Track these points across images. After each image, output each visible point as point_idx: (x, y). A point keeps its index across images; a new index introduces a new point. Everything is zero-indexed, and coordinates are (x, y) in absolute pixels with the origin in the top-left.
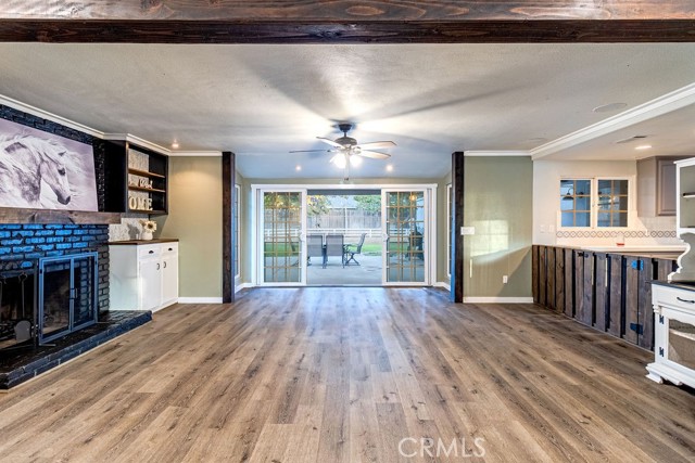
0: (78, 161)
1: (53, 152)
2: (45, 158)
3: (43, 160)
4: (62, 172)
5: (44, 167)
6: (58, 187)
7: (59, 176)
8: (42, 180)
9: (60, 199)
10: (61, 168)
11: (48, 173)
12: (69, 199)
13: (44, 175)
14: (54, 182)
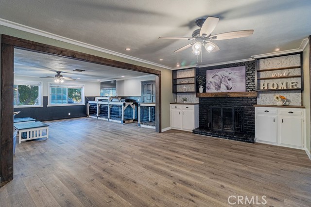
0: (237, 74)
1: (227, 74)
2: (224, 77)
3: (222, 77)
4: (229, 80)
5: (223, 79)
6: (227, 85)
7: (228, 81)
8: (222, 84)
9: (228, 88)
10: (229, 78)
11: (224, 81)
12: (231, 88)
13: (223, 82)
14: (226, 84)
